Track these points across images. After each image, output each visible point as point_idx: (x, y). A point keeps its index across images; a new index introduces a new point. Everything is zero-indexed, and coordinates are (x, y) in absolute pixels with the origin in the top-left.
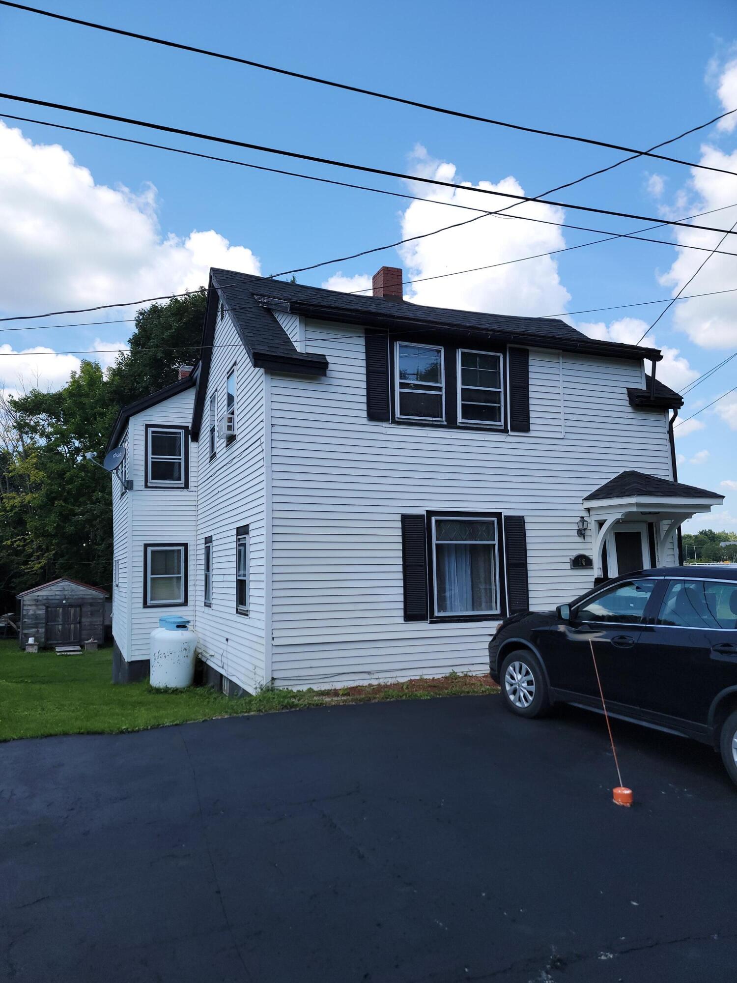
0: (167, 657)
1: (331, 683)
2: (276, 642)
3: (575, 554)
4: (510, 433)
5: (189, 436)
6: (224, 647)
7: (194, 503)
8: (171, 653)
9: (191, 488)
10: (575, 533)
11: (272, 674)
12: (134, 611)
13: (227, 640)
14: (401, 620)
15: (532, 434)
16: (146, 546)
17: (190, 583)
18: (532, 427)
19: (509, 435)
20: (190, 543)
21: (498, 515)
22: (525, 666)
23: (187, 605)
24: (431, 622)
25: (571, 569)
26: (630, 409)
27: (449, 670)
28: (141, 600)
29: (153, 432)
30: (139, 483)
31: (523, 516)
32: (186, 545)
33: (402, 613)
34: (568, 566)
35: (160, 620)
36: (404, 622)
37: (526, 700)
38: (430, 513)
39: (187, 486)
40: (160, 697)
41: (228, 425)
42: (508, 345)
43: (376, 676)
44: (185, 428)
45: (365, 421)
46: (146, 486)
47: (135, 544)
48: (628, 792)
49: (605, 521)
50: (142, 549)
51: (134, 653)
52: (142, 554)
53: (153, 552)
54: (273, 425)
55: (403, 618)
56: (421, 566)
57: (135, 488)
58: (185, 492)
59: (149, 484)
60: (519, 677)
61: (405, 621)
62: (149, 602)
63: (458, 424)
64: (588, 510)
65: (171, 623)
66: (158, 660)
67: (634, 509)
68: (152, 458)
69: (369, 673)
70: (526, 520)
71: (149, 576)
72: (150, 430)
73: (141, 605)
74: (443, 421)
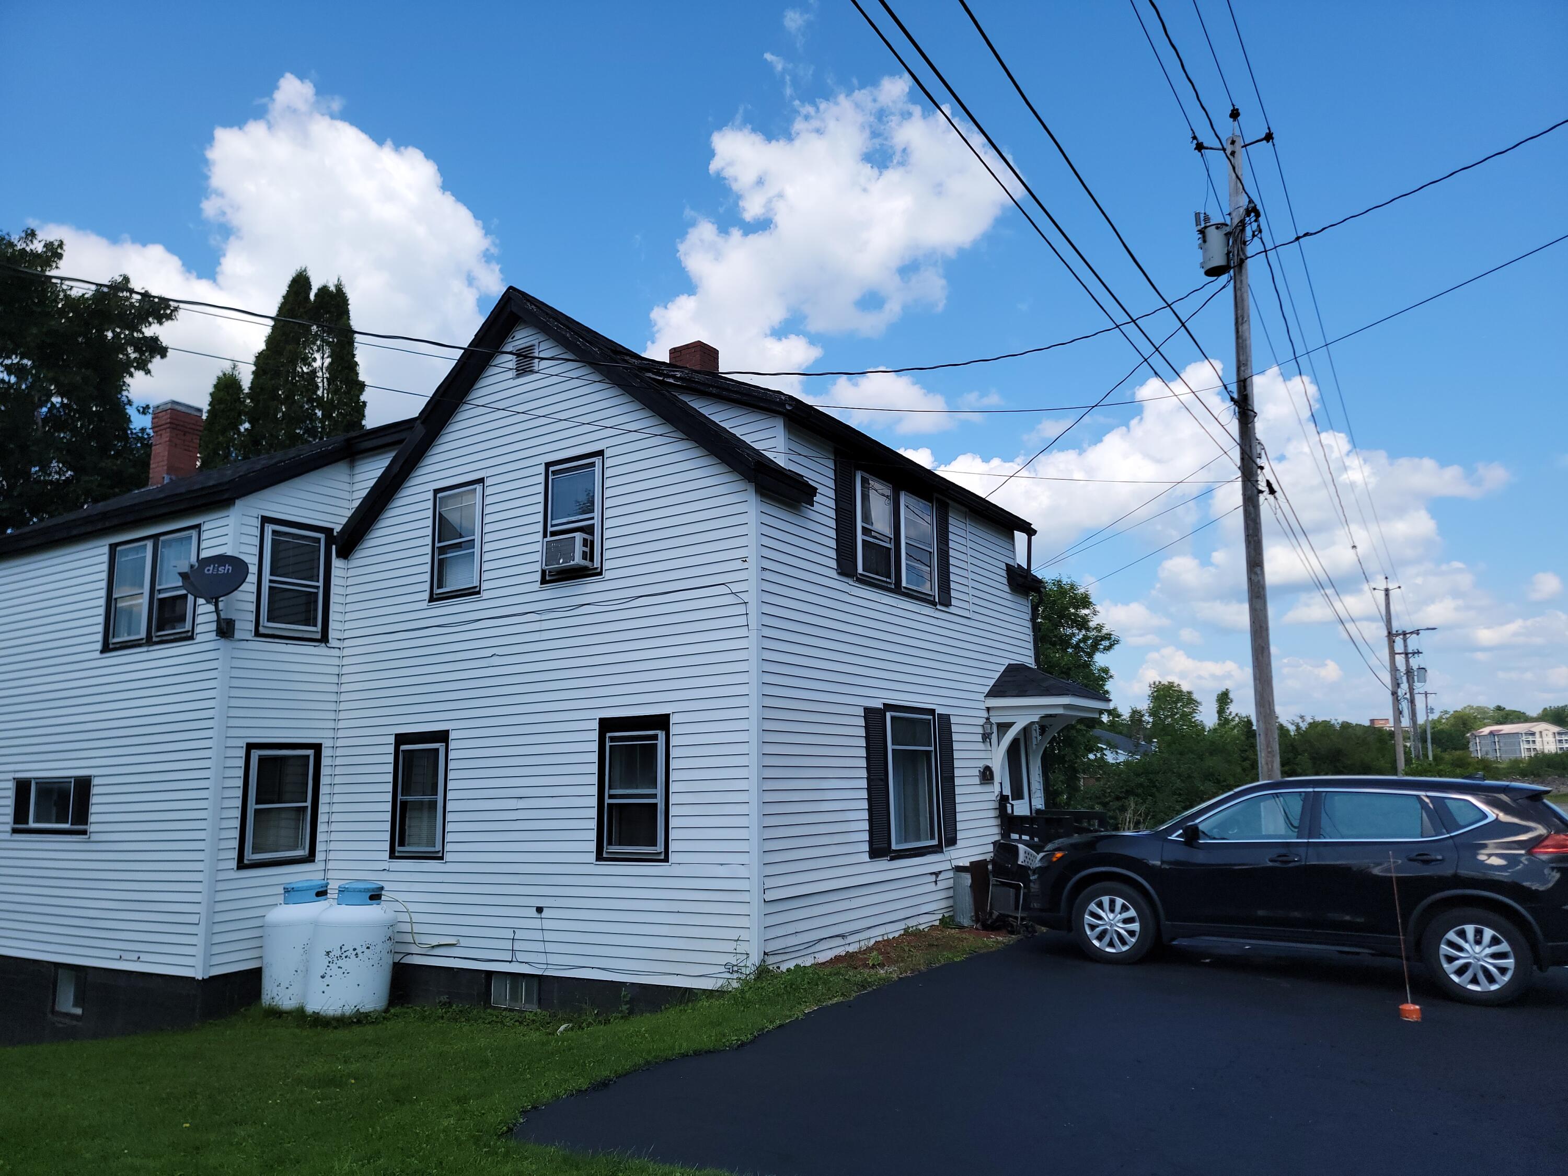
0: (360, 955)
1: (813, 955)
2: (770, 896)
3: (982, 764)
4: (939, 607)
5: (334, 547)
6: (537, 924)
7: (336, 670)
8: (368, 948)
9: (333, 643)
10: (979, 738)
11: (765, 947)
12: (221, 876)
13: (540, 910)
14: (866, 857)
15: (952, 609)
16: (250, 747)
17: (322, 818)
18: (954, 602)
19: (937, 609)
20: (326, 743)
21: (932, 712)
22: (1119, 901)
23: (313, 861)
24: (892, 859)
25: (981, 784)
26: (1007, 589)
27: (902, 925)
28: (235, 854)
29: (274, 532)
30: (244, 627)
31: (949, 715)
32: (317, 748)
33: (866, 847)
34: (978, 780)
36: (869, 860)
37: (1124, 943)
38: (888, 707)
39: (324, 638)
41: (583, 551)
42: (935, 495)
43: (851, 939)
44: (328, 531)
45: (834, 574)
46: (257, 634)
47: (231, 743)
49: (1010, 725)
50: (242, 753)
51: (216, 960)
52: (241, 763)
53: (262, 760)
54: (764, 569)
55: (867, 854)
56: (881, 780)
57: (238, 635)
58: (321, 649)
59: (262, 630)
60: (1111, 916)
61: (871, 857)
62: (249, 856)
63: (903, 590)
64: (988, 709)
65: (360, 891)
66: (340, 963)
68: (271, 581)
69: (843, 936)
70: (953, 719)
71: (252, 806)
72: (269, 528)
73: (234, 864)
74: (890, 583)
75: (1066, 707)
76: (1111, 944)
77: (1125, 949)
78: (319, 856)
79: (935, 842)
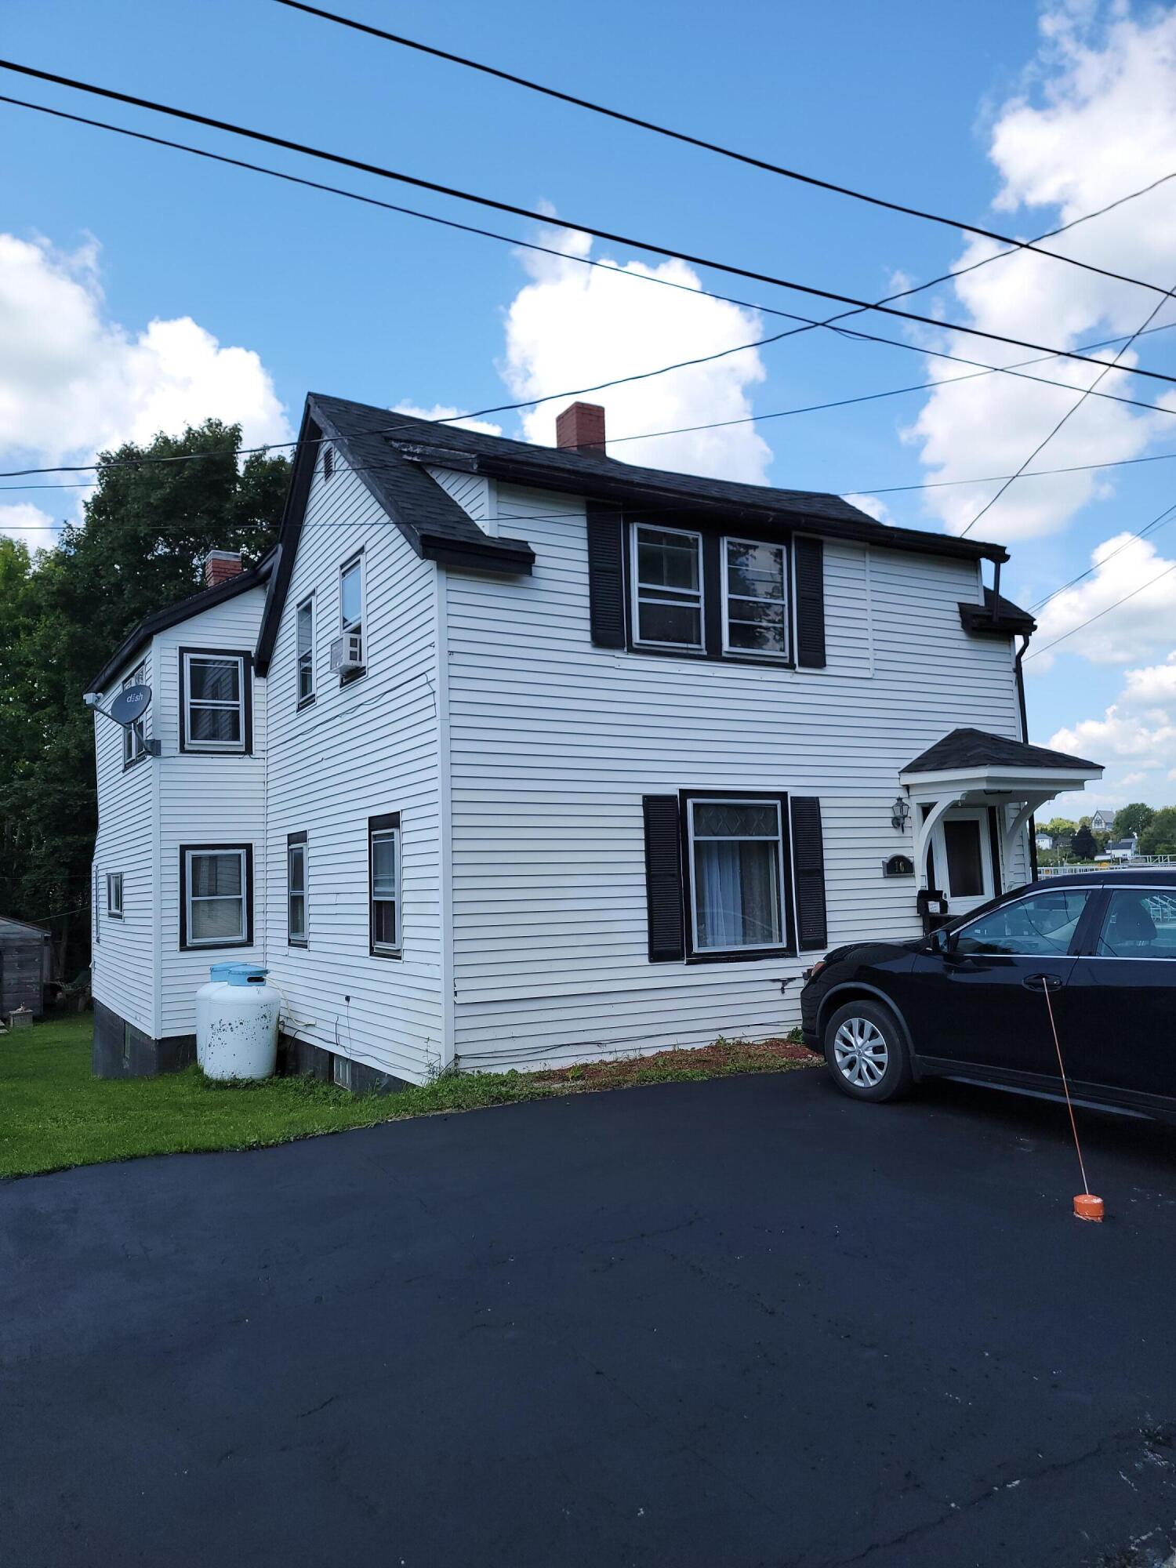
0: (235, 1029)
1: (544, 1061)
2: (460, 999)
3: (889, 854)
4: (798, 669)
5: (252, 667)
6: (343, 1011)
7: (262, 778)
8: (241, 1023)
9: (256, 754)
10: (889, 823)
11: (456, 1050)
12: (166, 956)
13: (348, 999)
14: (645, 960)
15: (828, 671)
16: (184, 849)
17: (256, 909)
18: (829, 661)
19: (796, 673)
20: (256, 844)
21: (782, 796)
22: (869, 1025)
23: (252, 945)
24: (689, 963)
25: (885, 877)
26: (962, 635)
27: (715, 1036)
28: (177, 938)
29: (192, 661)
30: (170, 745)
31: (818, 798)
32: (248, 847)
33: (645, 949)
34: (880, 873)
35: (212, 970)
36: (649, 964)
37: (873, 1077)
38: (686, 794)
39: (249, 750)
40: (229, 1095)
41: (351, 652)
42: (794, 533)
43: (611, 1047)
44: (246, 654)
45: (588, 648)
46: (183, 750)
47: (165, 845)
48: (1098, 1201)
49: (933, 805)
50: (177, 853)
51: (166, 1025)
52: (177, 861)
53: (195, 859)
54: (451, 653)
55: (647, 957)
56: (673, 875)
57: (164, 753)
58: (246, 760)
59: (187, 747)
60: (860, 1041)
61: (650, 961)
62: (190, 941)
63: (724, 655)
64: (907, 787)
65: (239, 974)
66: (220, 1035)
67: (984, 786)
68: (192, 704)
69: (598, 1044)
70: (822, 803)
71: (189, 898)
72: (187, 657)
73: (177, 946)
74: (701, 650)
75: (989, 780)
76: (860, 1076)
77: (872, 1083)
78: (257, 941)
79: (784, 945)
